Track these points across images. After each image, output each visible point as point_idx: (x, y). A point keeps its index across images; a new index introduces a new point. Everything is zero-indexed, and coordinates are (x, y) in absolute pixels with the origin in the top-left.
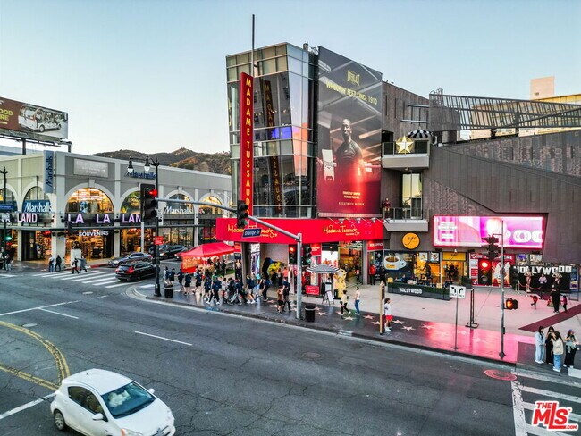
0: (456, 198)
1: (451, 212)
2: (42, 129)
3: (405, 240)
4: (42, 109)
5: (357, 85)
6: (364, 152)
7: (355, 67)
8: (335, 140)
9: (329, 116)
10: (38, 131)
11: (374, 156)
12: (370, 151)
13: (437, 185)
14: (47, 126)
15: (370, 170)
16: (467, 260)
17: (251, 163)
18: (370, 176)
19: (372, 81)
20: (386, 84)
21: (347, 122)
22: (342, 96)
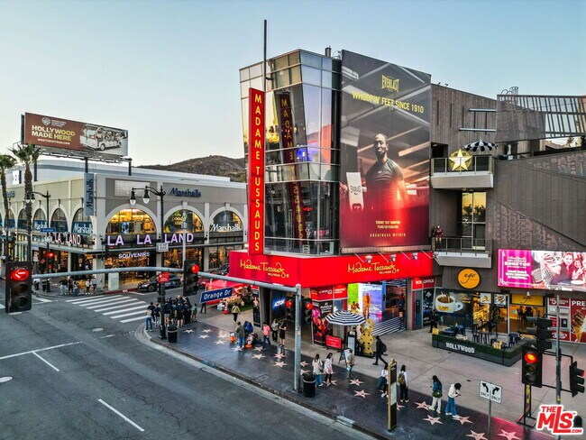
0: (530, 227)
1: (523, 243)
2: (103, 148)
3: (462, 278)
4: (103, 128)
5: (395, 91)
6: (405, 172)
7: (393, 71)
8: (364, 160)
9: (357, 132)
10: (99, 149)
11: (419, 176)
12: (414, 169)
13: (504, 210)
14: (108, 144)
15: (414, 193)
16: (545, 305)
17: (261, 191)
18: (414, 200)
19: (417, 85)
20: (437, 87)
21: (381, 137)
22: (375, 107)
